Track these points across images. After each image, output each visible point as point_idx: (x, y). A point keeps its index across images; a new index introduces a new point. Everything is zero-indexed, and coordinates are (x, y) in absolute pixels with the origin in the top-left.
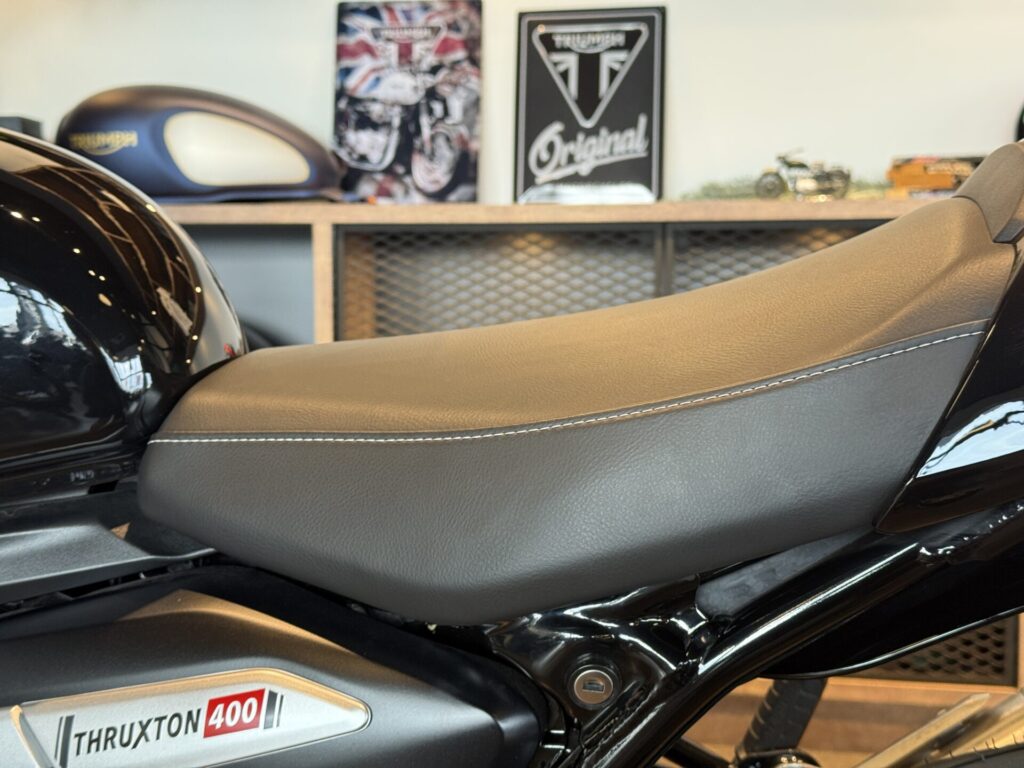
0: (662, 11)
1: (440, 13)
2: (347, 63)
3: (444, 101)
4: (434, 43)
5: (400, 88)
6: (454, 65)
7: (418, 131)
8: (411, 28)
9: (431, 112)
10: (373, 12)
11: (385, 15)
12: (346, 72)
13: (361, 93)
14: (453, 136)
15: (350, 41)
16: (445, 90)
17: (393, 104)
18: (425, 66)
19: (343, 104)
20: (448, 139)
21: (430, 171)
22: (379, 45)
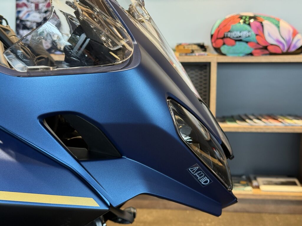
4: (45, 4)
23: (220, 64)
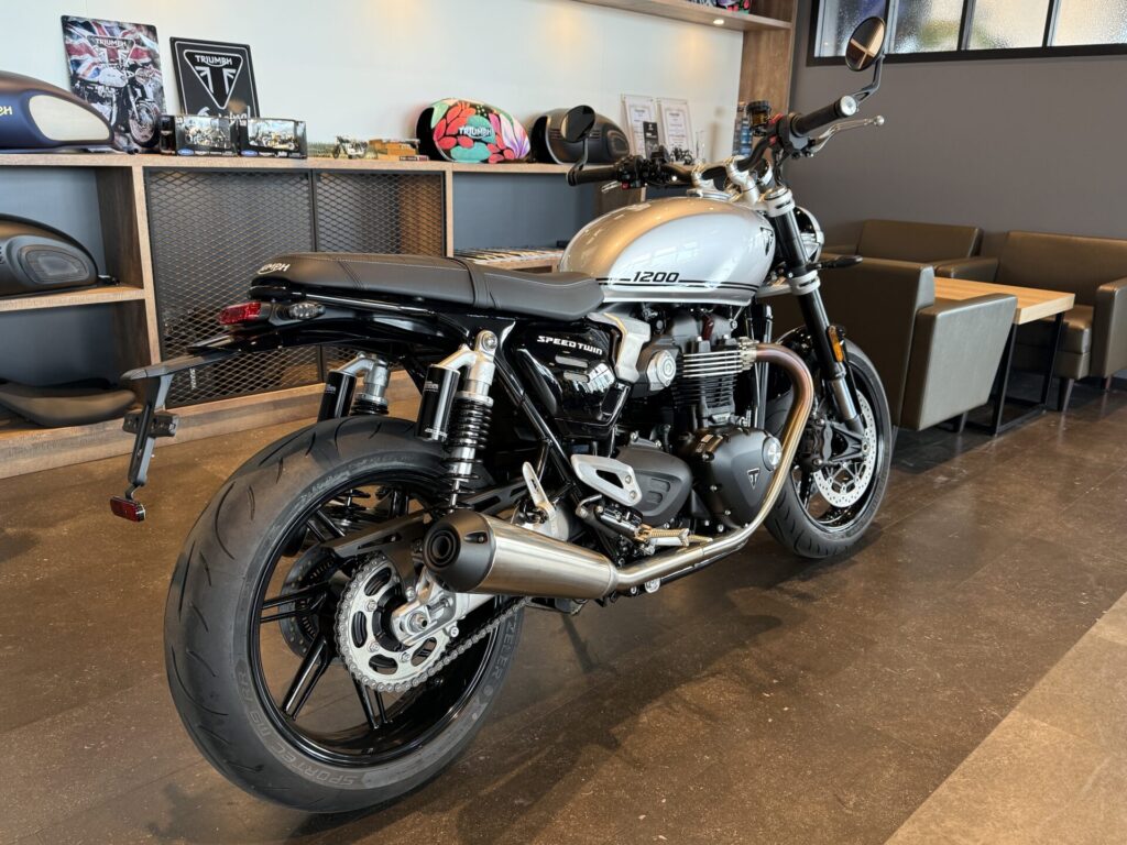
0: (247, 47)
1: (130, 32)
2: (74, 57)
3: (142, 88)
4: (129, 50)
5: (112, 78)
6: (144, 66)
7: (130, 106)
8: (114, 40)
9: (135, 94)
10: (87, 25)
11: (95, 28)
12: (77, 64)
13: (88, 78)
14: (151, 109)
15: (76, 43)
16: (140, 81)
17: (110, 87)
18: (126, 65)
19: (78, 85)
20: (148, 111)
21: (141, 131)
22: (95, 49)
23: (455, 174)
